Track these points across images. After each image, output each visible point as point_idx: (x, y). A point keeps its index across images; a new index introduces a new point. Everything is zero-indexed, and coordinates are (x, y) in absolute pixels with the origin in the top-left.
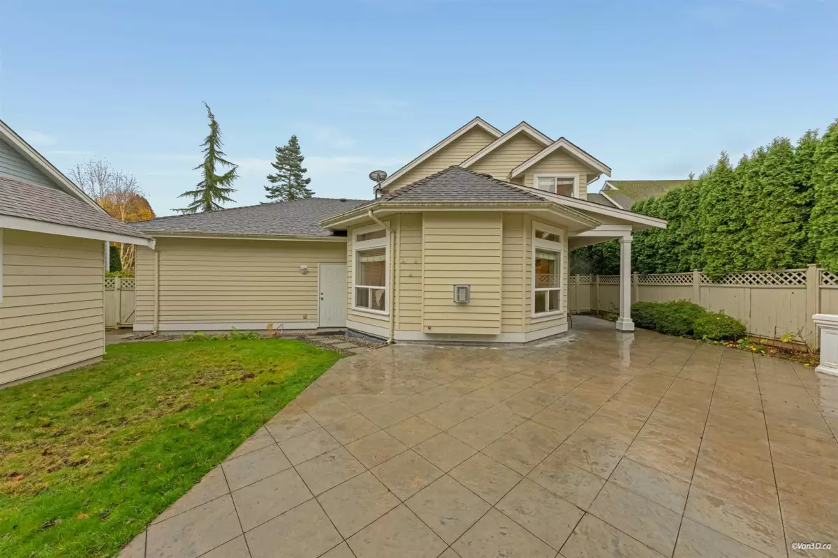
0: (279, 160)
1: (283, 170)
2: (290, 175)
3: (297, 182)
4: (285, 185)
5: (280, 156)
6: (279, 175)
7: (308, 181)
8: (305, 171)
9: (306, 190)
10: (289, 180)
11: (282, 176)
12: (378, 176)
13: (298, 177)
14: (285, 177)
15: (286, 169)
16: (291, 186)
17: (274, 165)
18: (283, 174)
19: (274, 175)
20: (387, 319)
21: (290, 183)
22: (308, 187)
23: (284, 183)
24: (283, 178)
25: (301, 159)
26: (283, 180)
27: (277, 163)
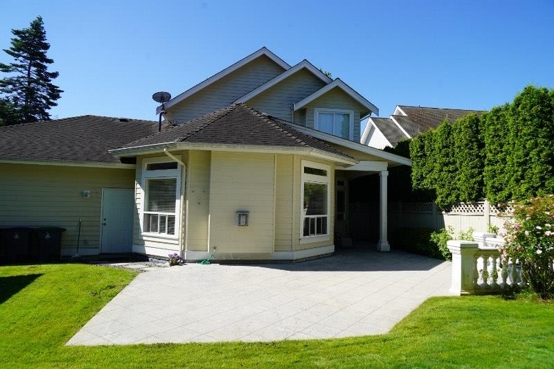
0: (15, 45)
1: (21, 58)
2: (30, 65)
3: (38, 75)
4: (23, 77)
5: (16, 40)
6: (14, 65)
7: (55, 75)
8: (50, 61)
9: (50, 86)
10: (29, 71)
11: (17, 66)
12: (161, 97)
13: (41, 69)
14: (21, 66)
15: (23, 57)
16: (31, 81)
17: (7, 52)
18: (20, 64)
19: (7, 64)
20: (177, 242)
21: (29, 74)
22: (54, 82)
23: (20, 75)
24: (20, 69)
25: (46, 47)
26: (21, 72)
27: (12, 49)
